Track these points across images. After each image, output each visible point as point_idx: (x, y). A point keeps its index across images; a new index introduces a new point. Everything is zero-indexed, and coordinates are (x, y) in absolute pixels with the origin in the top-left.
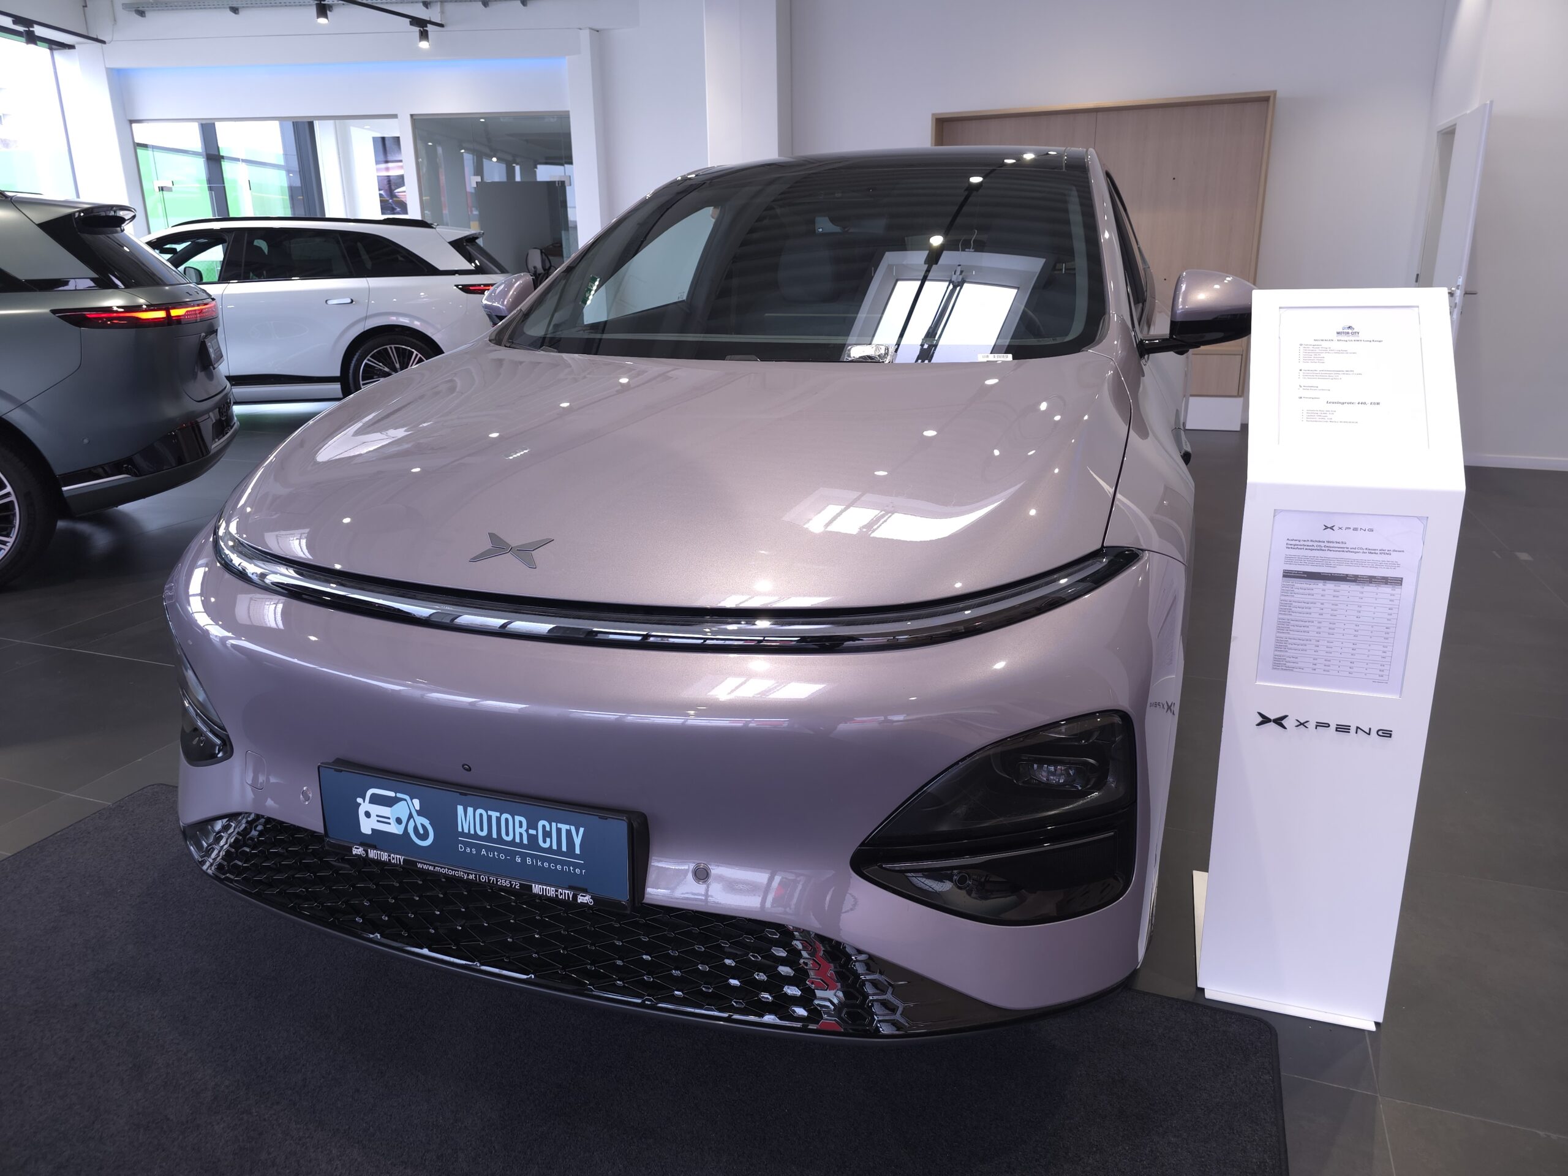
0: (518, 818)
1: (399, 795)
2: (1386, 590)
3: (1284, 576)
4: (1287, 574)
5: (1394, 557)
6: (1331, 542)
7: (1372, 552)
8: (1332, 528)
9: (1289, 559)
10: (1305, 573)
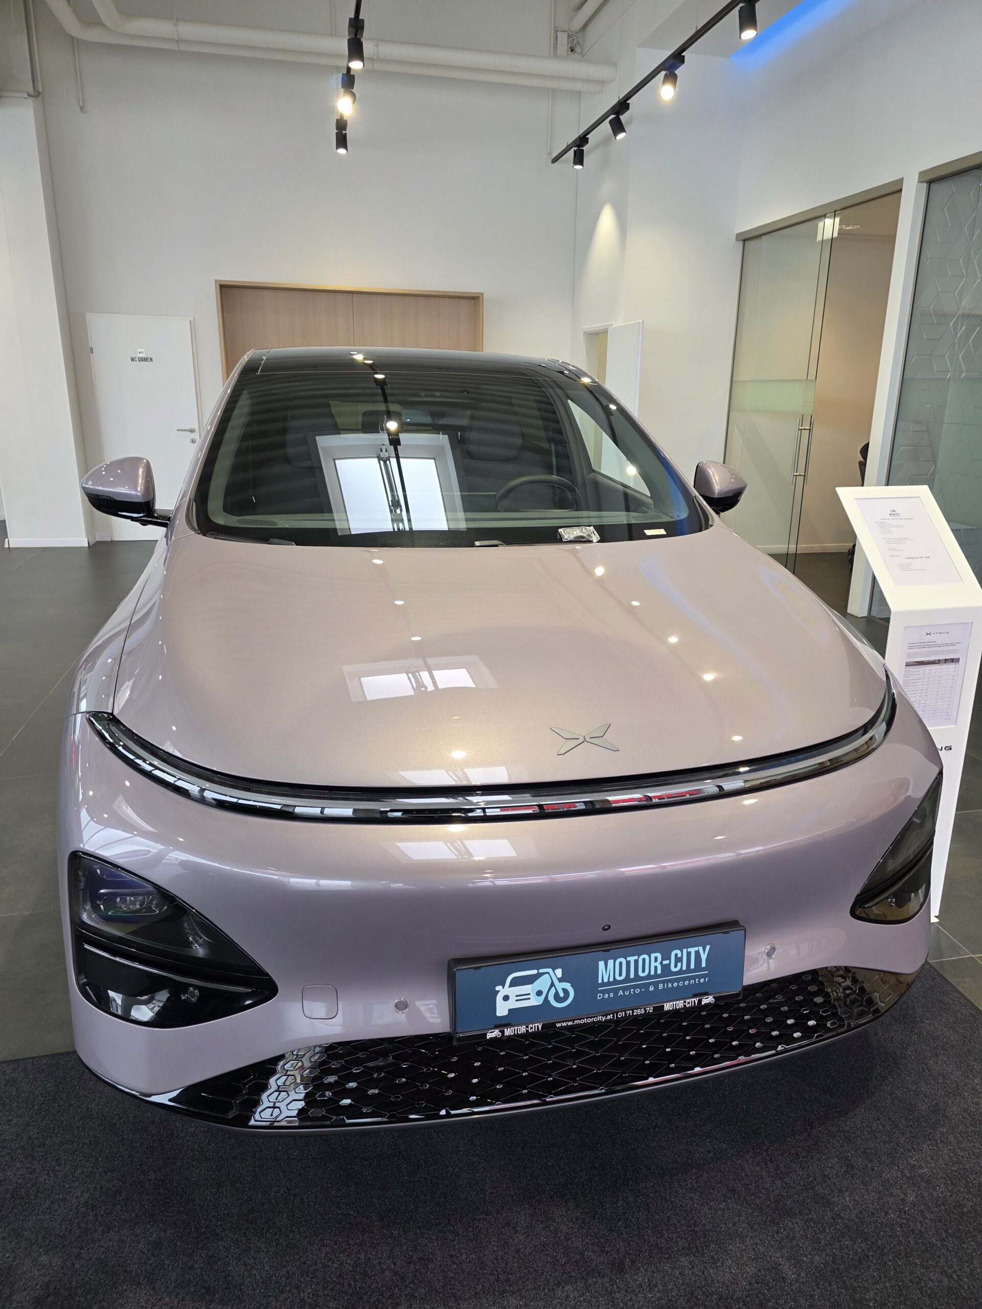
0: (653, 956)
1: (541, 971)
2: (952, 666)
3: (906, 666)
4: (908, 665)
5: (957, 647)
6: (930, 642)
7: (947, 645)
8: (930, 634)
9: (909, 656)
10: (916, 662)
